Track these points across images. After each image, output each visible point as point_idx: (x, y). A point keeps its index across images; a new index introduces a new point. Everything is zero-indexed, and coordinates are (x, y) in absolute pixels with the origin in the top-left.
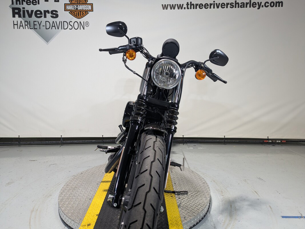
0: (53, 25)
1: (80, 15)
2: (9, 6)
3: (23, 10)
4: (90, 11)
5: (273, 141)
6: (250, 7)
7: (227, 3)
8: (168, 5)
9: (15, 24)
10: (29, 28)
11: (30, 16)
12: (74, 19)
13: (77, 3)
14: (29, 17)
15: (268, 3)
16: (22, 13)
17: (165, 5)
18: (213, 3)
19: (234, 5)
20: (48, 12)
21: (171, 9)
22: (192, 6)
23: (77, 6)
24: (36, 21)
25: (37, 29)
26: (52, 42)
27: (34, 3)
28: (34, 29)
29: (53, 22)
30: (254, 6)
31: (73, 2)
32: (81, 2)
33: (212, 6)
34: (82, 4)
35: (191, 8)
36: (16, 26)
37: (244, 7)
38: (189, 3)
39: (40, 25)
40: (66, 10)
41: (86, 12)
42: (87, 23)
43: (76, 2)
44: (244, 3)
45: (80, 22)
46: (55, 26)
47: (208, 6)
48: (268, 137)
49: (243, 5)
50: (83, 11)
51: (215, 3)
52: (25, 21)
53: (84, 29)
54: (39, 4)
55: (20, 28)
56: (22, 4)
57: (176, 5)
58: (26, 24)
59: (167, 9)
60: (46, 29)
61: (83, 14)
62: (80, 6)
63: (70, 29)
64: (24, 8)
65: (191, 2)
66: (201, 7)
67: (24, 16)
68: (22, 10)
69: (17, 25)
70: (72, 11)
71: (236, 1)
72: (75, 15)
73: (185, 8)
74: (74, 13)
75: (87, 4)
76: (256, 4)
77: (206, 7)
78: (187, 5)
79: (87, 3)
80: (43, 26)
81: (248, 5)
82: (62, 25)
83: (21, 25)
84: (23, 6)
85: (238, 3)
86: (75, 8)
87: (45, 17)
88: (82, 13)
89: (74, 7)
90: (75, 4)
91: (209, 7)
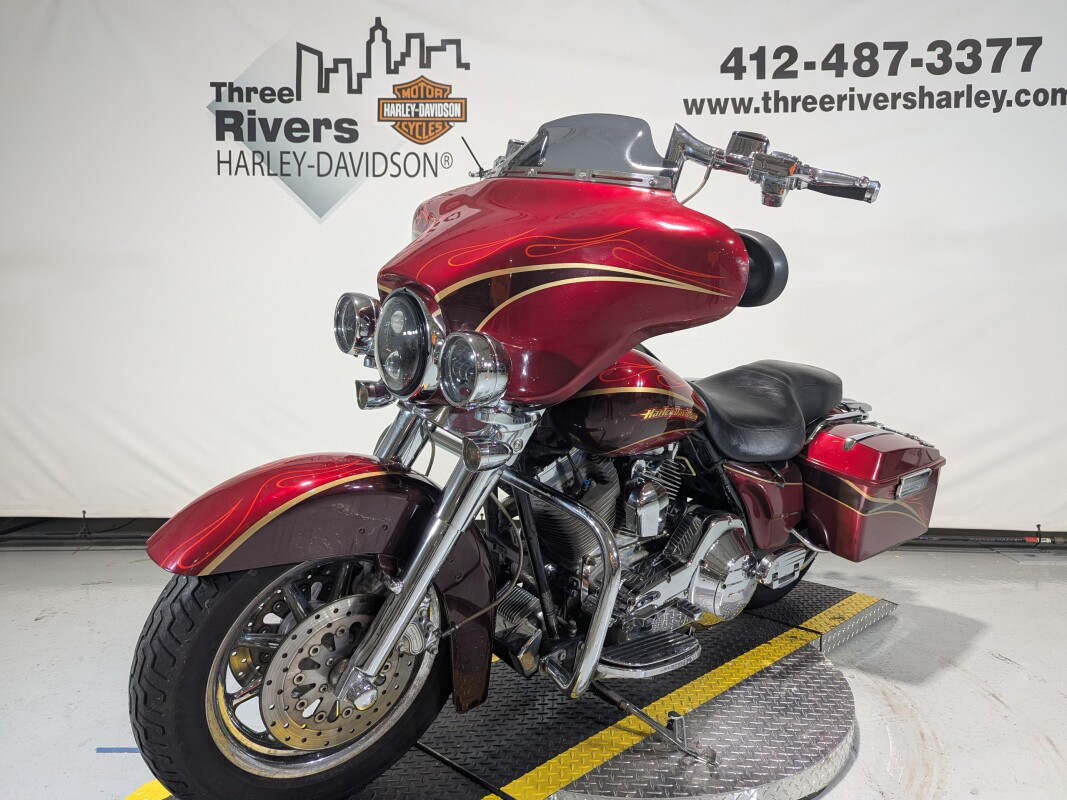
0: (343, 165)
1: (427, 134)
2: (209, 107)
3: (249, 119)
4: (456, 120)
5: (1059, 540)
6: (969, 105)
7: (893, 95)
8: (702, 101)
9: (221, 159)
10: (266, 172)
11: (271, 136)
12: (408, 146)
13: (417, 96)
14: (267, 140)
15: (1027, 93)
16: (245, 127)
17: (694, 101)
18: (849, 93)
19: (917, 99)
20: (327, 123)
21: (713, 111)
22: (781, 104)
23: (417, 107)
24: (289, 153)
25: (289, 175)
26: (336, 215)
27: (285, 98)
28: (282, 175)
29: (342, 154)
30: (982, 102)
31: (406, 94)
32: (430, 94)
33: (846, 104)
34: (434, 98)
35: (777, 110)
36: (224, 167)
37: (948, 105)
38: (772, 95)
39: (299, 165)
40: (381, 117)
41: (445, 124)
42: (448, 159)
43: (415, 94)
44: (948, 94)
45: (425, 155)
46: (346, 168)
47: (833, 103)
48: (1038, 526)
49: (946, 100)
50: (435, 121)
51: (855, 93)
52: (254, 152)
53: (436, 175)
54: (299, 98)
55: (236, 174)
56: (249, 100)
57: (730, 102)
58: (258, 160)
59: (699, 112)
60: (319, 175)
61: (436, 129)
62: (427, 105)
63: (392, 175)
64: (252, 112)
65: (777, 93)
66: (809, 107)
67: (252, 137)
68: (246, 117)
69: (229, 162)
70: (401, 122)
71: (922, 88)
72: (411, 133)
73: (757, 110)
74: (407, 126)
75: (447, 98)
76: (987, 97)
77: (827, 106)
78: (763, 99)
79: (450, 96)
80: (309, 167)
81: (963, 101)
82: (368, 165)
83: (242, 163)
84: (250, 106)
85: (930, 95)
86: (410, 113)
87: (317, 138)
88: (434, 126)
89: (408, 110)
90: (411, 99)
91: (835, 105)
